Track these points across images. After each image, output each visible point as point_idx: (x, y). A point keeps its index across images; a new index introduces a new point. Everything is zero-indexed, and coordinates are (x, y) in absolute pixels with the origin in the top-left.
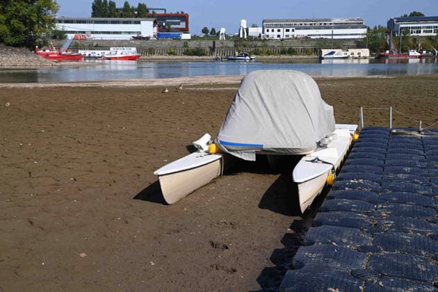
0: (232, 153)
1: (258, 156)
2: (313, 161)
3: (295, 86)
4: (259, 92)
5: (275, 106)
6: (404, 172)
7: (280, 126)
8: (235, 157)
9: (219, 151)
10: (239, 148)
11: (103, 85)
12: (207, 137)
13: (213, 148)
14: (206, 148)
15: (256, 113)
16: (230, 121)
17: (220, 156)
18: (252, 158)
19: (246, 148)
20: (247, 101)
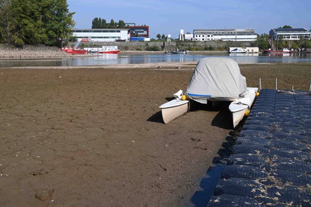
0: (195, 100)
1: (208, 101)
2: (238, 104)
3: (226, 65)
4: (208, 69)
5: (217, 76)
6: (286, 110)
7: (220, 87)
8: (196, 102)
9: (187, 99)
10: (198, 97)
12: (181, 92)
13: (184, 97)
14: (180, 97)
15: (207, 80)
16: (193, 84)
17: (188, 101)
18: (205, 102)
19: (202, 97)
20: (202, 74)
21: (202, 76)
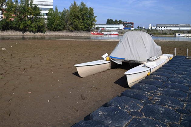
0: (114, 61)
2: (143, 66)
4: (127, 39)
5: (133, 44)
7: (133, 52)
8: (115, 63)
10: (117, 59)
11: (101, 40)
13: (108, 58)
15: (125, 47)
16: (115, 49)
17: (110, 62)
18: (120, 63)
19: (119, 59)
21: (123, 44)
